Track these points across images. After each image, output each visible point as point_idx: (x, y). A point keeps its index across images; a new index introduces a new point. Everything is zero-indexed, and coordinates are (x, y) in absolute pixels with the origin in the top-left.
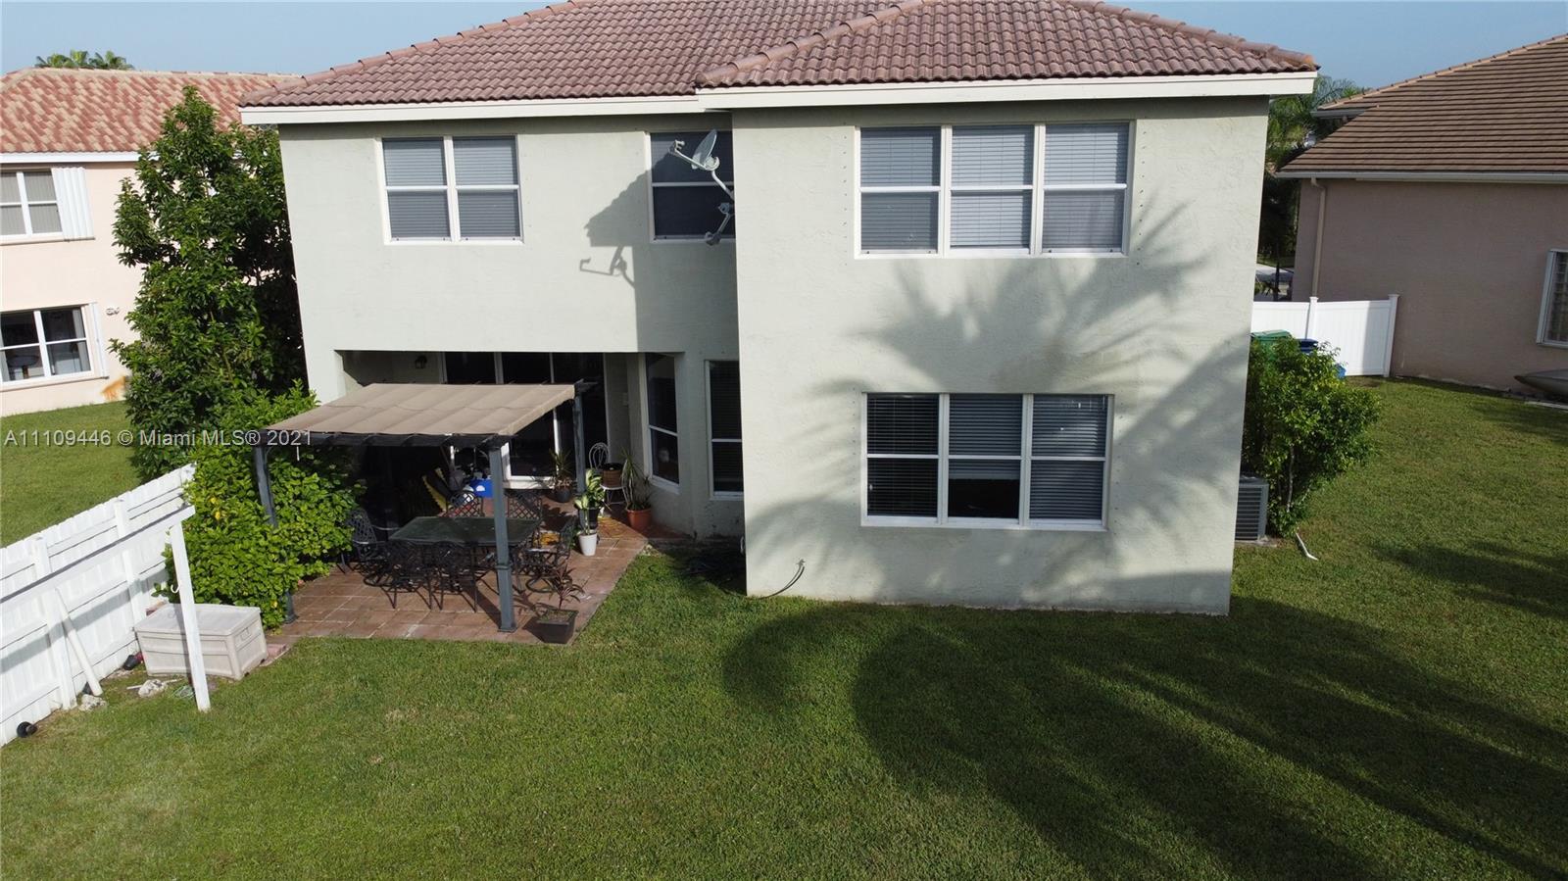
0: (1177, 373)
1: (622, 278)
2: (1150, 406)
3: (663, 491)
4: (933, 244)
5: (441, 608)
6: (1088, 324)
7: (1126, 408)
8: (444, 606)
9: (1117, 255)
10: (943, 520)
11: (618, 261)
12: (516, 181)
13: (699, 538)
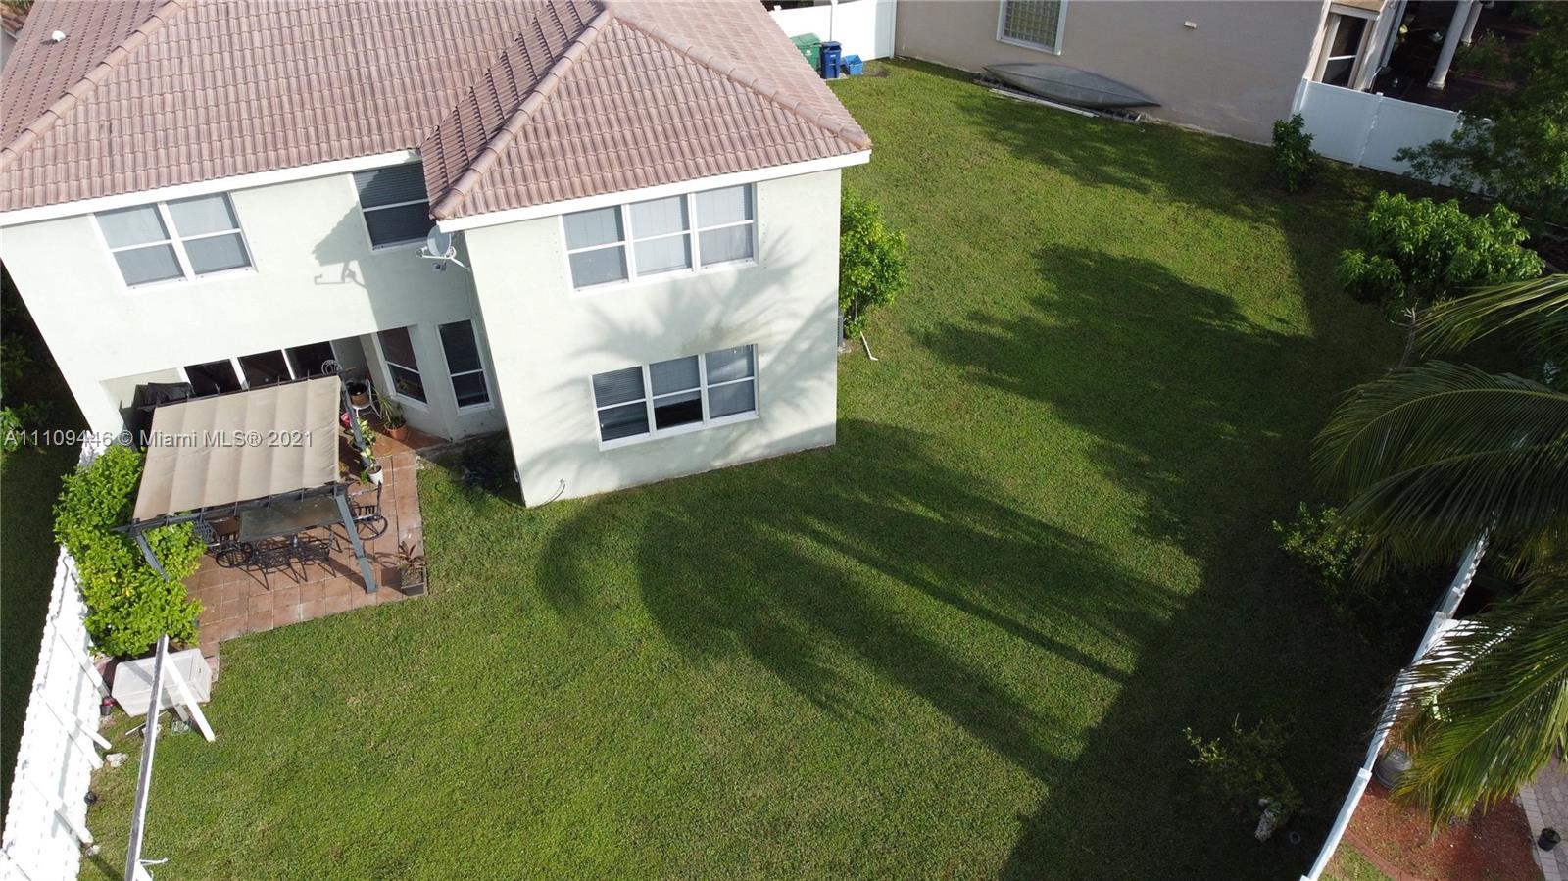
0: (795, 325)
1: (353, 284)
2: (781, 346)
3: (413, 408)
4: (625, 275)
5: (306, 581)
6: (737, 309)
7: (764, 352)
8: (308, 578)
9: (751, 263)
10: (655, 434)
11: (347, 272)
12: (236, 225)
13: (455, 441)
